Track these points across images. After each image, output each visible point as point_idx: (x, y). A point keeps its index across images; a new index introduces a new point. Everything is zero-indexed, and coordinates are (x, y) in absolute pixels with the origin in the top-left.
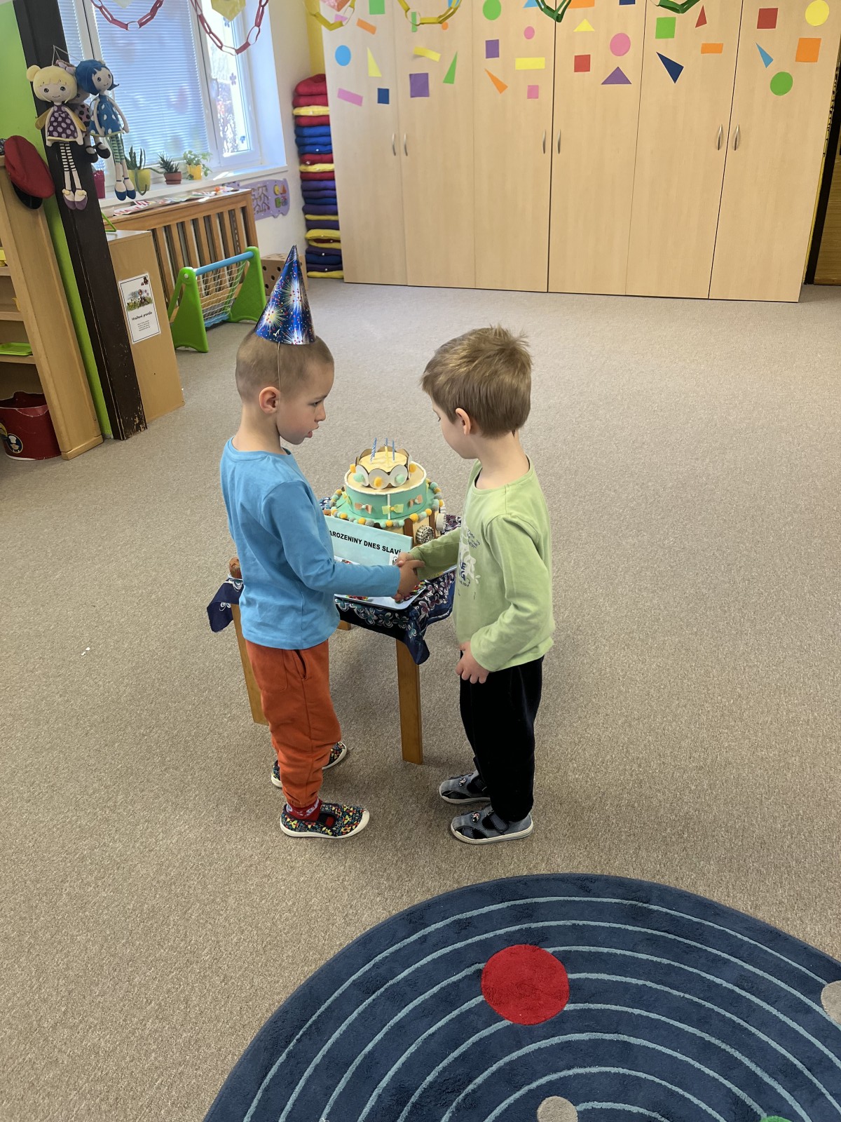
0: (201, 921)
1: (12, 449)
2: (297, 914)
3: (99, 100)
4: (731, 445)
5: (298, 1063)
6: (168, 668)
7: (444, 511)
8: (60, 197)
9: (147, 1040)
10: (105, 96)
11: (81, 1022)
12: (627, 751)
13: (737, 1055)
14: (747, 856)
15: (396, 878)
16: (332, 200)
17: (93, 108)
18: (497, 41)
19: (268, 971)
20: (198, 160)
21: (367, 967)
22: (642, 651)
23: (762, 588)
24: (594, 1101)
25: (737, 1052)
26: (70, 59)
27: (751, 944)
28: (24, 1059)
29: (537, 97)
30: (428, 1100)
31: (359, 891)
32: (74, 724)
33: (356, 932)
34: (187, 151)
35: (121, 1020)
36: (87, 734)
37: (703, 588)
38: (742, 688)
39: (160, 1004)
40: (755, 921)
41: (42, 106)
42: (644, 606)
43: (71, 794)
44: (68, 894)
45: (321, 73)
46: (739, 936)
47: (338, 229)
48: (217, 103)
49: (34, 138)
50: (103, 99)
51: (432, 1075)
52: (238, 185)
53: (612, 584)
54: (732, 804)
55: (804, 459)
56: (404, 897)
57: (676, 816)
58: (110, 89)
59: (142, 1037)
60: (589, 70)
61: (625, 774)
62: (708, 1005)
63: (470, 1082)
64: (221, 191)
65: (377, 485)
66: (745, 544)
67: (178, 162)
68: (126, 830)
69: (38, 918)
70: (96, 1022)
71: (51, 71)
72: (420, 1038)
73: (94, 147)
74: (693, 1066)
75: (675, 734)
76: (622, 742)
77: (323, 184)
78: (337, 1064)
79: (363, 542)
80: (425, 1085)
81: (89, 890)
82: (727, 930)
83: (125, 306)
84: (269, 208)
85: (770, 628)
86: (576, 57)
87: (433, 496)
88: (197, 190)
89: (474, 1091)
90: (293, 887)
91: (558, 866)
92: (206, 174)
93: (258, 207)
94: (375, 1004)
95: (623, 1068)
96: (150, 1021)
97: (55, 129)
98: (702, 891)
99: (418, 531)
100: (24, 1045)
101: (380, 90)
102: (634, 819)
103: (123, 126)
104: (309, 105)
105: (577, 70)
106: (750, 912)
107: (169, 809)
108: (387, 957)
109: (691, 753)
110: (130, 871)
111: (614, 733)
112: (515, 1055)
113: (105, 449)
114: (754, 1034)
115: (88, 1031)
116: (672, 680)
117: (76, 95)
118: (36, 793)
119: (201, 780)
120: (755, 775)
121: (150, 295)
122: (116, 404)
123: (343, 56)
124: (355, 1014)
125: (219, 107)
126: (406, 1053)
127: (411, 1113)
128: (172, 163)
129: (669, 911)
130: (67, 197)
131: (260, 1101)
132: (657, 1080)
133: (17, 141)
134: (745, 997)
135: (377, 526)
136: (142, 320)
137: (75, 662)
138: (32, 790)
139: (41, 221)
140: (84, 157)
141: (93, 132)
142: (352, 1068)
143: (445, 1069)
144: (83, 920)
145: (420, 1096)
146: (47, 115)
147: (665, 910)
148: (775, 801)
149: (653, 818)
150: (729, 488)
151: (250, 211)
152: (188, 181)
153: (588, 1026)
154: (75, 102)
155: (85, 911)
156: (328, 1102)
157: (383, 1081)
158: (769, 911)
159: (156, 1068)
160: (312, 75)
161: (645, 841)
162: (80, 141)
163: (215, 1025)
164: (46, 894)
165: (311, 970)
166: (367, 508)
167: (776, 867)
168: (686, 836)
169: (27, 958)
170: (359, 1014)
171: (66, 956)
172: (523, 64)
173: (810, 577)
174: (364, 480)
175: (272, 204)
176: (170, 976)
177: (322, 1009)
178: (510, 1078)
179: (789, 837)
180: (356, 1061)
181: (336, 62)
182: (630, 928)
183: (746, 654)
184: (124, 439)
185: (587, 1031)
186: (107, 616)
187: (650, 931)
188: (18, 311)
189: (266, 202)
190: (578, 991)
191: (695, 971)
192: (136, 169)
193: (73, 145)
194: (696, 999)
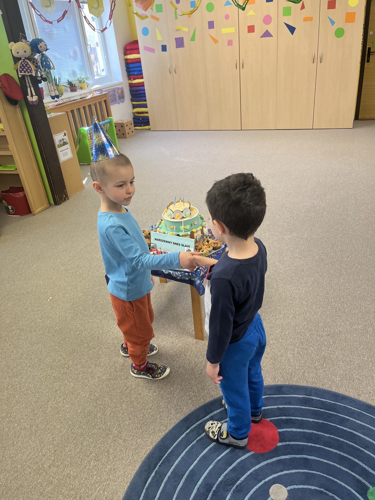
0: (112, 416)
1: (10, 212)
2: (154, 410)
3: (41, 56)
4: (329, 192)
5: (160, 476)
6: (87, 304)
7: (207, 227)
8: (26, 100)
9: (92, 470)
10: (44, 54)
11: (61, 464)
12: (295, 329)
13: (356, 461)
14: (353, 373)
15: (197, 391)
16: (143, 95)
17: (39, 60)
18: (213, 21)
19: (143, 436)
20: (84, 81)
21: (188, 431)
22: (298, 285)
23: (348, 254)
24: (294, 485)
25: (356, 460)
26: (27, 39)
27: (358, 411)
28: (37, 482)
29: (232, 45)
30: (220, 489)
31: (181, 398)
32: (47, 331)
33: (181, 417)
34: (79, 77)
35: (79, 462)
36: (53, 336)
37: (322, 255)
38: (343, 299)
39: (96, 454)
40: (359, 401)
41: (16, 60)
42: (297, 265)
43: (48, 363)
44: (51, 407)
45: (136, 39)
46: (353, 408)
47: (147, 107)
48: (91, 55)
49: (14, 74)
50: (43, 55)
51: (221, 478)
52: (102, 91)
53: (281, 256)
54: (344, 350)
55: (362, 197)
56: (202, 400)
57: (320, 357)
58: (46, 51)
59: (89, 469)
60: (254, 32)
61: (295, 339)
62: (341, 439)
63: (238, 480)
64: (95, 94)
65: (178, 217)
66: (339, 235)
67: (75, 82)
68: (74, 377)
69: (38, 419)
70: (68, 464)
71: (19, 43)
72: (214, 462)
73: (40, 77)
74: (337, 467)
75: (316, 320)
76: (292, 326)
77: (139, 88)
78: (178, 476)
79: (172, 243)
80: (218, 482)
81: (60, 405)
82: (347, 406)
83: (57, 146)
84: (116, 100)
85: (354, 271)
86: (248, 26)
87: (202, 221)
88: (84, 94)
89: (240, 484)
90: (152, 398)
91: (269, 382)
92: (88, 87)
93: (111, 100)
94: (193, 448)
95: (306, 470)
96: (92, 461)
97: (23, 70)
98: (334, 389)
99: (196, 237)
100: (36, 476)
101: (162, 46)
102: (301, 360)
103: (52, 67)
104: (131, 54)
105: (249, 32)
106: (356, 397)
107: (93, 367)
108: (196, 427)
109: (323, 329)
110: (78, 395)
111: (288, 322)
112: (257, 467)
113: (51, 210)
114: (363, 451)
115: (65, 468)
116: (312, 297)
117: (31, 54)
118: (33, 363)
119: (106, 353)
120: (353, 337)
121: (67, 141)
122: (55, 190)
123: (145, 31)
124: (184, 453)
125: (92, 57)
126: (208, 469)
127: (213, 495)
128: (73, 82)
129: (320, 399)
130: (29, 99)
131: (145, 494)
132: (322, 474)
133: (6, 75)
134: (357, 435)
135: (178, 235)
136: (65, 151)
137: (45, 304)
138: (31, 362)
139: (18, 110)
140: (35, 81)
141: (39, 70)
142: (185, 477)
143: (226, 475)
144: (59, 418)
145: (216, 488)
146: (18, 63)
147: (318, 399)
148: (363, 348)
149: (309, 358)
150: (329, 211)
151: (108, 101)
152: (80, 90)
153: (289, 452)
154: (31, 57)
155: (59, 414)
156: (175, 492)
157: (199, 481)
158: (365, 397)
159: (97, 482)
160: (132, 41)
161: (307, 369)
162: (34, 74)
163: (122, 462)
164: (41, 408)
165: (162, 435)
166: (173, 228)
167: (366, 377)
168: (325, 365)
169: (35, 437)
170: (186, 453)
171: (52, 435)
172: (225, 31)
173: (369, 248)
174: (171, 215)
175: (117, 98)
176: (100, 441)
177: (169, 451)
178: (256, 477)
179: (371, 363)
180: (186, 473)
181: (142, 35)
182: (304, 407)
183: (344, 283)
184: (59, 205)
185: (288, 455)
186: (58, 283)
187: (313, 408)
188: (10, 151)
189: (115, 97)
190: (283, 437)
191: (334, 425)
192: (57, 86)
193: (31, 76)
194: (336, 437)
